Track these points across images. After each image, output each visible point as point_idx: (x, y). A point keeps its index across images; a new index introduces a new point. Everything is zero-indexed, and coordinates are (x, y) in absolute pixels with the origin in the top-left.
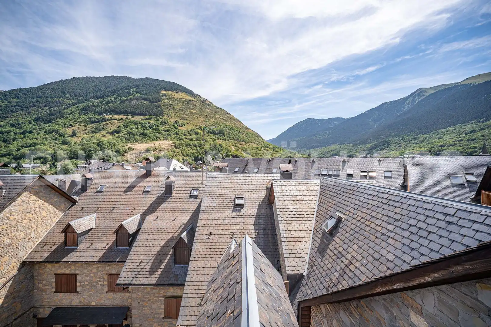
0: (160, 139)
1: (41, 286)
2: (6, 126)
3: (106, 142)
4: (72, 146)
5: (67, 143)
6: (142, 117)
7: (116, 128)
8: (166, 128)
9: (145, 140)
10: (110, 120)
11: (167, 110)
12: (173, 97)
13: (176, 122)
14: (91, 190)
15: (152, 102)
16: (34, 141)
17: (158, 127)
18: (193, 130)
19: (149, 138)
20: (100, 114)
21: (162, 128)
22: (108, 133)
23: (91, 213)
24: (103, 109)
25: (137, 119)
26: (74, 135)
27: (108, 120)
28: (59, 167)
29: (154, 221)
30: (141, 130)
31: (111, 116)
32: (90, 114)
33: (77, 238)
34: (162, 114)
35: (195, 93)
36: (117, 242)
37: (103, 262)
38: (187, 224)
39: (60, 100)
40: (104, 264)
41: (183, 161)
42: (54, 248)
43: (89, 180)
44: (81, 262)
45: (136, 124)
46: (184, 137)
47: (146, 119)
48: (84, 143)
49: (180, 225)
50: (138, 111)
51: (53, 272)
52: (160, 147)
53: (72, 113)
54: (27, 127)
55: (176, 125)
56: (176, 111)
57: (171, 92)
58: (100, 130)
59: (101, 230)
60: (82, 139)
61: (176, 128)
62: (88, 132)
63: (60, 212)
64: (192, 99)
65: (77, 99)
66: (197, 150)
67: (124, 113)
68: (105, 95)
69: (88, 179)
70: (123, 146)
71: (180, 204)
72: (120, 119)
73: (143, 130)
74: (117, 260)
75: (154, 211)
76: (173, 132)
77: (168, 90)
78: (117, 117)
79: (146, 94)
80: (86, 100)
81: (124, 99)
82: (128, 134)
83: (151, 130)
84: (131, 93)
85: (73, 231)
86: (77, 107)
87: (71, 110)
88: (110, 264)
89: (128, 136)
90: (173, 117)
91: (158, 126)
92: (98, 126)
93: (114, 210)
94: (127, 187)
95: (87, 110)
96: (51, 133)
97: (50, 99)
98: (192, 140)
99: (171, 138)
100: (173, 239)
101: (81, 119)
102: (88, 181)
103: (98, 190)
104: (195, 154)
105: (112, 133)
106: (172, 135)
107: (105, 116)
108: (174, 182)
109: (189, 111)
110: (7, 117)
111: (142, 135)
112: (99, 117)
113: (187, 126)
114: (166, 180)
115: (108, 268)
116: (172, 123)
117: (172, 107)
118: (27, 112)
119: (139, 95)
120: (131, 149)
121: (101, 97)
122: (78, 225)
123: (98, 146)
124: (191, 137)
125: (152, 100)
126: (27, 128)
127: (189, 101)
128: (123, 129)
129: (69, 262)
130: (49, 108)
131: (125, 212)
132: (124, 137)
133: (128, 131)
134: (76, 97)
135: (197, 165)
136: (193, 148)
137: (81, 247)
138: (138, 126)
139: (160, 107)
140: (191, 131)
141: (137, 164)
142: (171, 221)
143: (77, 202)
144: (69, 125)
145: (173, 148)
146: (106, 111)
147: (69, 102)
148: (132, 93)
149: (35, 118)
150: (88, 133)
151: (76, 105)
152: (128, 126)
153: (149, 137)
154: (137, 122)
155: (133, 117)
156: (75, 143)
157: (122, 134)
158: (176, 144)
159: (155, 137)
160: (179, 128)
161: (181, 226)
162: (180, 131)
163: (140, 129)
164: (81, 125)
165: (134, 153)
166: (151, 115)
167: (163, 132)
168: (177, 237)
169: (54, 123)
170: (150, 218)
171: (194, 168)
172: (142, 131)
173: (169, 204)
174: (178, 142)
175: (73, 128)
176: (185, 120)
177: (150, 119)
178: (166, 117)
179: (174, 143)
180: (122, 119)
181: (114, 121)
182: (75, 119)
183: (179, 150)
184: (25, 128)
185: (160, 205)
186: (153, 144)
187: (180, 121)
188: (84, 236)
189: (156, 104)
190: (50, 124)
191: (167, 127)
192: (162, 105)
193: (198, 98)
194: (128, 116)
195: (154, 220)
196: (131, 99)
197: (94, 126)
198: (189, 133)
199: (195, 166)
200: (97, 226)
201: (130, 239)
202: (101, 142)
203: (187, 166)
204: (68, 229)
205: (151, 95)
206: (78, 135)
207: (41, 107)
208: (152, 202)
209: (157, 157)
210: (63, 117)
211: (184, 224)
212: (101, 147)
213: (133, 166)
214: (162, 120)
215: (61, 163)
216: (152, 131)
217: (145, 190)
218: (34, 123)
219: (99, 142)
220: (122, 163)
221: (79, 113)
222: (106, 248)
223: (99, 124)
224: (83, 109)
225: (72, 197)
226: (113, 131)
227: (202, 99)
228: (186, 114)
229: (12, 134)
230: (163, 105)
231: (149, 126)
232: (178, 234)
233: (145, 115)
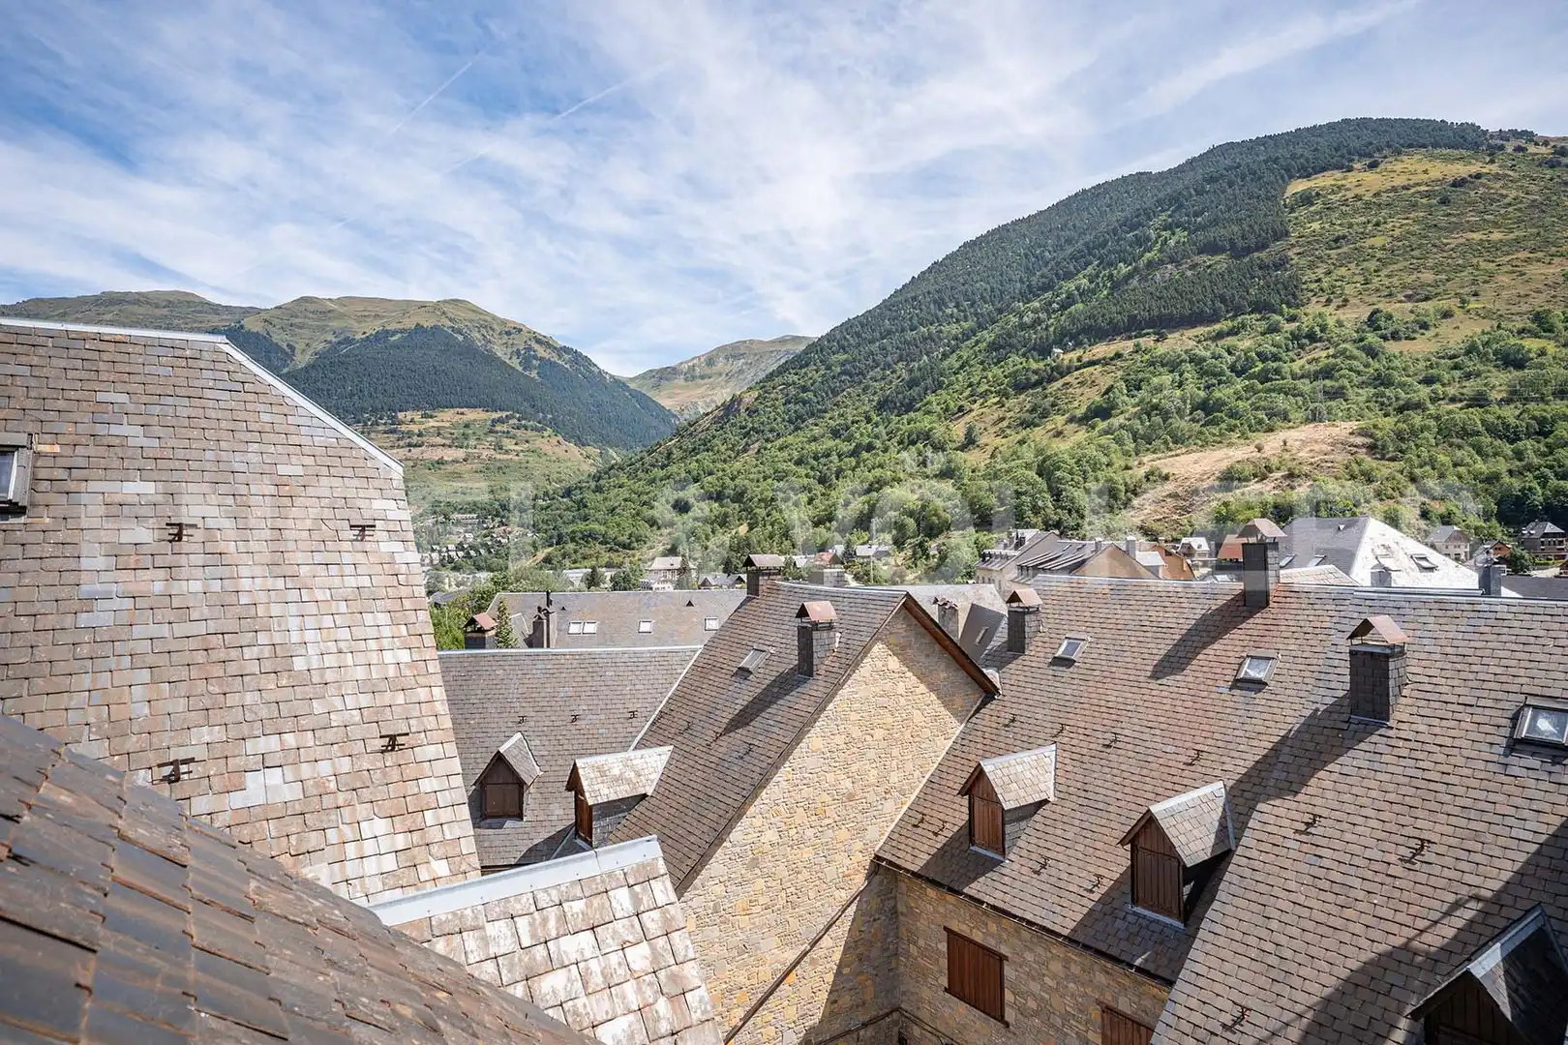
0: (1286, 418)
1: (913, 949)
2: (823, 436)
3: (1066, 456)
4: (965, 481)
5: (953, 471)
6: (1200, 330)
7: (1098, 399)
8: (1316, 360)
9: (1216, 432)
10: (1077, 369)
11: (1320, 272)
12: (1350, 195)
13: (1373, 322)
14: (1037, 652)
15: (1238, 253)
16: (878, 472)
17: (1275, 365)
18: (1487, 344)
19: (1233, 422)
20: (1044, 351)
21: (1296, 366)
22: (1071, 420)
23: (1040, 742)
24: (1052, 329)
25: (1179, 342)
26: (970, 442)
27: (1069, 371)
28: (934, 556)
29: (1298, 837)
30: (1194, 390)
31: (1079, 352)
32: (1014, 358)
33: (1003, 825)
34: (1293, 294)
35: (1493, 128)
36: (1134, 883)
37: (1086, 947)
38: (1497, 900)
39: (933, 329)
40: (1089, 959)
41: (1422, 524)
42: (942, 840)
43: (1029, 613)
44: (1015, 917)
45: (1173, 365)
46: (1424, 392)
47: (1220, 335)
48: (998, 467)
49: (1451, 898)
50: (1183, 308)
51: (939, 919)
52: (1287, 456)
53: (962, 367)
54: (862, 433)
55: (1372, 338)
56: (1372, 265)
57: (1338, 174)
58: (1044, 415)
59: (1072, 814)
60: (993, 456)
61: (1372, 353)
62: (1009, 427)
63: (953, 719)
64: (1474, 169)
65: (976, 314)
66: (1519, 455)
67: (1128, 329)
68: (1057, 274)
69: (1027, 610)
70: (1127, 468)
71: (1446, 779)
72: (1112, 359)
73: (1207, 387)
74: (1138, 962)
75: (1294, 787)
76: (1359, 373)
77: (1323, 169)
78: (1101, 350)
79: (1215, 222)
80: (1000, 311)
81: (1124, 269)
82: (1145, 416)
83: (1240, 384)
84: (1148, 239)
85: (992, 798)
86: (977, 342)
87: (960, 357)
88: (1109, 965)
89: (1142, 423)
90: (1353, 301)
91: (1276, 358)
92: (1038, 400)
93: (1118, 745)
94: (1163, 652)
95: (1004, 348)
96: (913, 443)
97: (910, 335)
98: (1479, 401)
99: (1345, 406)
100: (1410, 964)
101: (988, 382)
102: (1027, 618)
103: (1059, 653)
104: (1506, 479)
105: (1085, 420)
106: (1351, 393)
107: (1058, 357)
108: (1397, 651)
109: (1453, 243)
110: (825, 412)
111: (1200, 414)
112: (1041, 365)
113: (1445, 327)
114: (1352, 637)
115: (1101, 978)
116: (1349, 330)
117: (1345, 249)
118: (862, 386)
119: (1181, 235)
120: (1154, 477)
121: (1045, 288)
122: (1006, 779)
123: (1040, 474)
124: (1471, 387)
125: (1240, 243)
126: (862, 435)
127: (1455, 184)
128: (1126, 398)
129: (982, 903)
130: (907, 365)
131: (1161, 761)
132: (1130, 429)
133: (1142, 401)
134: (972, 310)
135: (1526, 544)
136: (1490, 451)
137: (1015, 864)
138: (1186, 375)
139: (1282, 263)
140: (1471, 350)
141: (1184, 540)
142: (1393, 858)
143: (997, 689)
144: (956, 409)
145: (1360, 456)
146: (1063, 338)
147: (954, 332)
148: (1153, 236)
149: (879, 402)
150: (1008, 431)
151: (974, 335)
152: (1141, 381)
153: (1233, 415)
154: (1179, 356)
155: (1162, 338)
156: (973, 472)
157: (1121, 419)
158: (1379, 434)
159: (1261, 415)
160: (1392, 347)
161: (1457, 905)
162: (1397, 363)
163: (1190, 388)
164: (989, 403)
165: (1170, 496)
166: (1238, 311)
167: (1305, 386)
168: (1434, 960)
169: (919, 409)
170: (1274, 816)
171: (1502, 560)
172: (1202, 394)
173: (1376, 766)
174: (1388, 423)
175: (968, 418)
176: (1427, 299)
177: (1236, 334)
178: (1314, 308)
179: (1363, 432)
180: (1118, 356)
181: (1091, 369)
182: (970, 385)
183: (1397, 465)
184: (857, 435)
185: (1326, 763)
186: (1252, 448)
187: (1400, 311)
188: (1023, 824)
189: (1263, 254)
190: (912, 414)
191: (1324, 354)
192: (1290, 253)
193: (1519, 149)
194: (1141, 340)
195: (1297, 831)
196: (1150, 264)
197: (1026, 399)
198: (1456, 367)
199: (1506, 554)
200: (1062, 795)
201: (1187, 889)
202: (1049, 457)
203: (1452, 550)
204: (976, 785)
205: (1239, 221)
206: (982, 441)
207: (889, 366)
208: (1276, 739)
209: (1276, 507)
210: (940, 385)
211: (1477, 898)
212: (1049, 481)
213: (1168, 554)
214: (1294, 325)
215: (941, 542)
216: (1247, 389)
217: (1242, 675)
218: (876, 419)
219: (1044, 461)
220: (1128, 542)
221: (982, 363)
222: (1096, 897)
223: (1040, 389)
224: (994, 347)
225: (984, 670)
226: (1089, 408)
227: (1543, 150)
228: (1430, 263)
229: (834, 458)
230: (1297, 250)
231: (1233, 368)
232: (1439, 942)
233: (1214, 318)
